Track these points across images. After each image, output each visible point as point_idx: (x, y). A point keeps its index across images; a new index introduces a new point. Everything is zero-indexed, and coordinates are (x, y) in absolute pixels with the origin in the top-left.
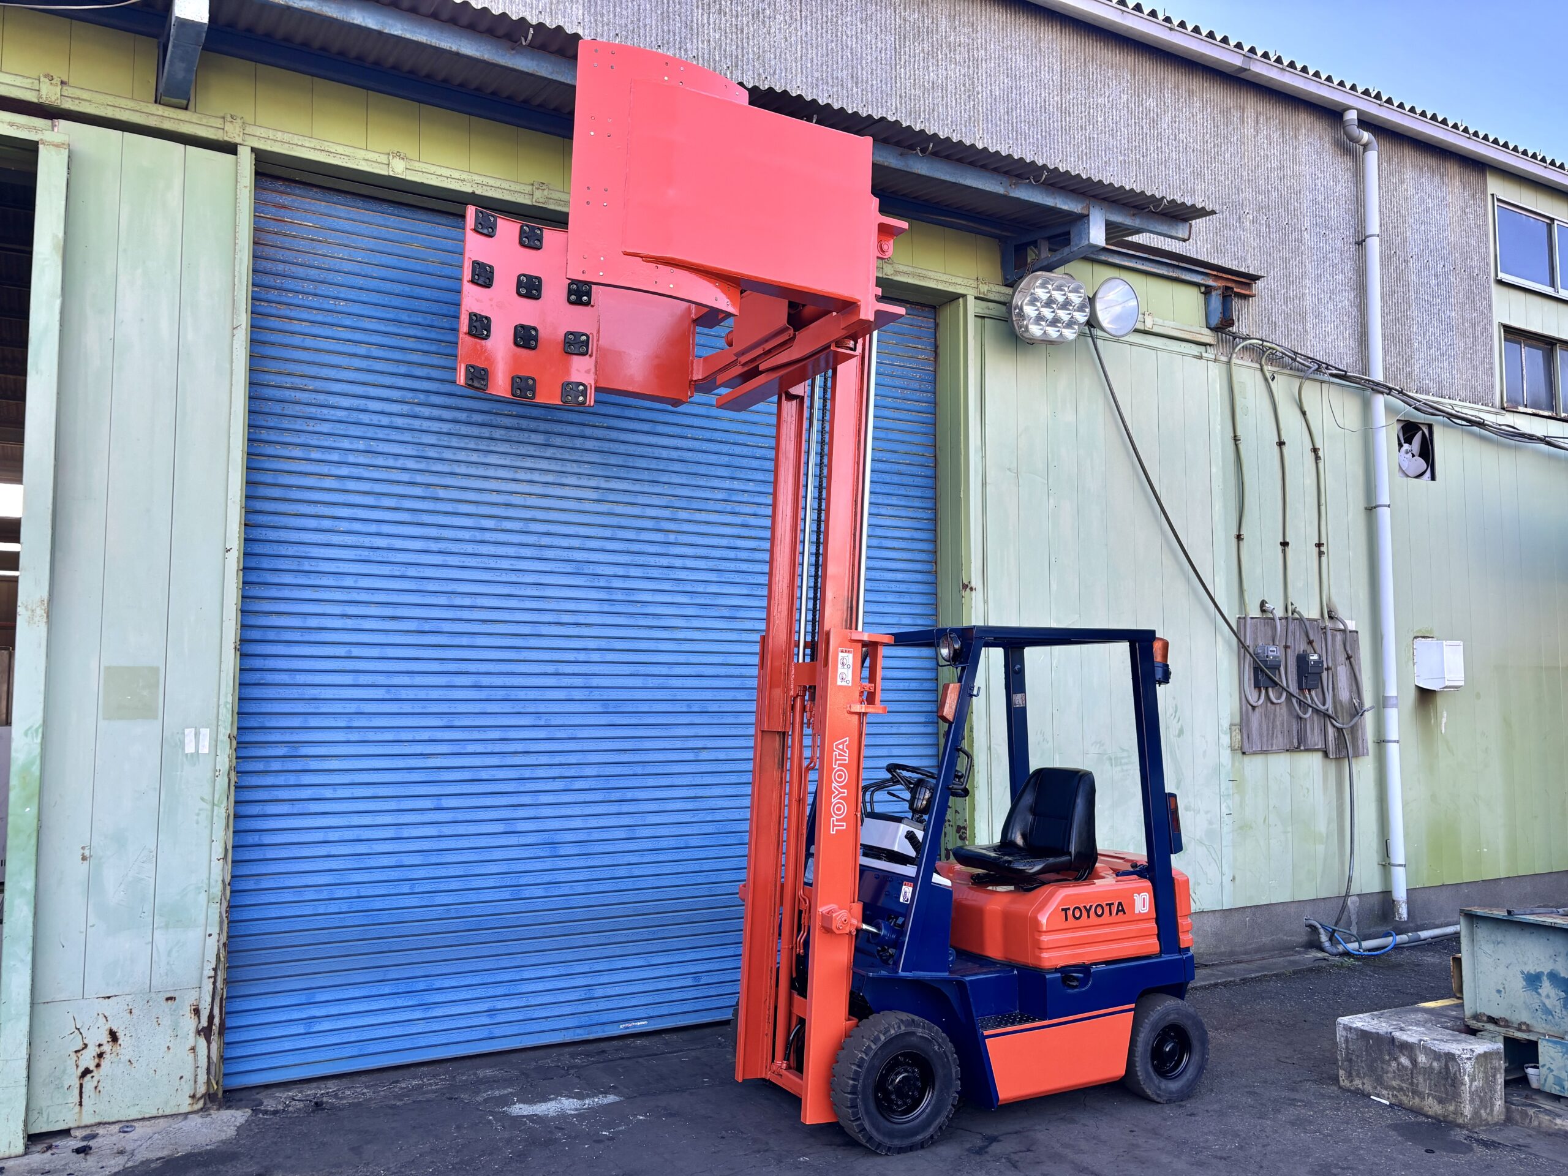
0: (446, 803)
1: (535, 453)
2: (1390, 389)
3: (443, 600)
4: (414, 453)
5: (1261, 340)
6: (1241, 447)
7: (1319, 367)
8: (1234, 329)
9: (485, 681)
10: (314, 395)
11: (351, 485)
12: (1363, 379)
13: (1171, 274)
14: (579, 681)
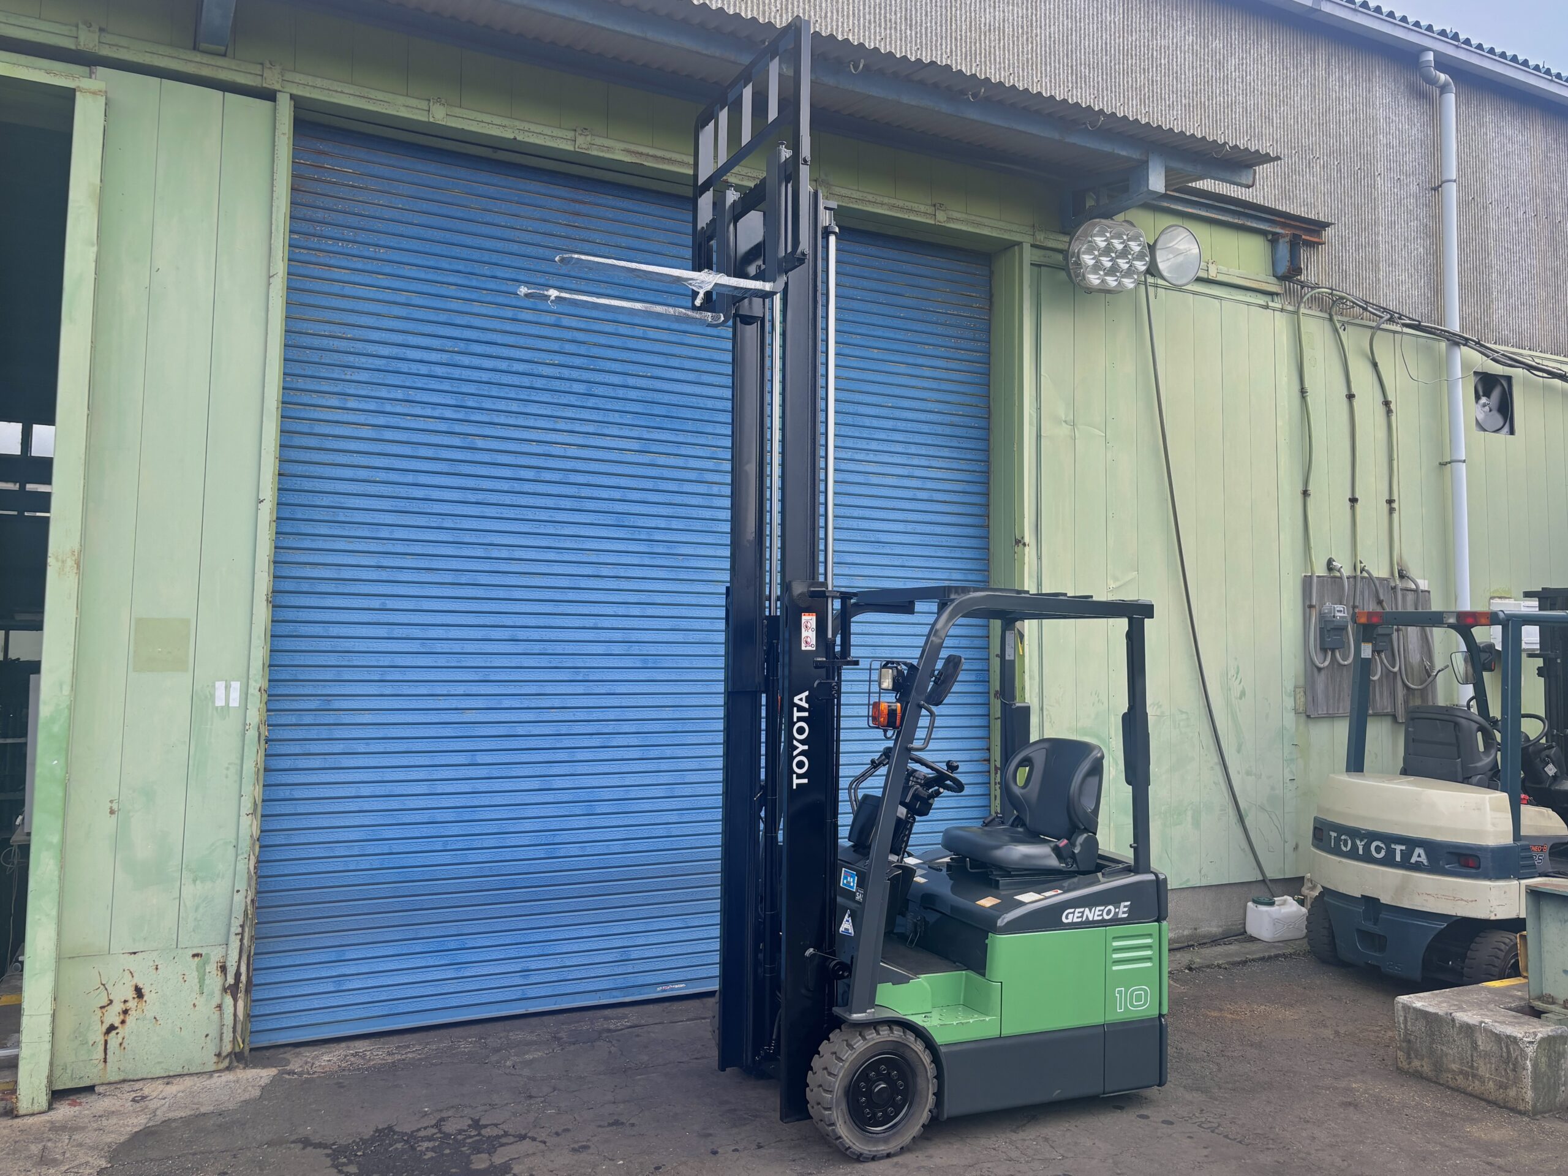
0: (481, 758)
1: (576, 403)
2: (1467, 339)
3: (479, 552)
4: (453, 402)
5: (1331, 289)
6: (1309, 399)
7: (1391, 317)
8: (1303, 278)
9: (522, 634)
10: (353, 344)
11: (388, 435)
12: (1438, 329)
13: (1236, 221)
14: (618, 636)
